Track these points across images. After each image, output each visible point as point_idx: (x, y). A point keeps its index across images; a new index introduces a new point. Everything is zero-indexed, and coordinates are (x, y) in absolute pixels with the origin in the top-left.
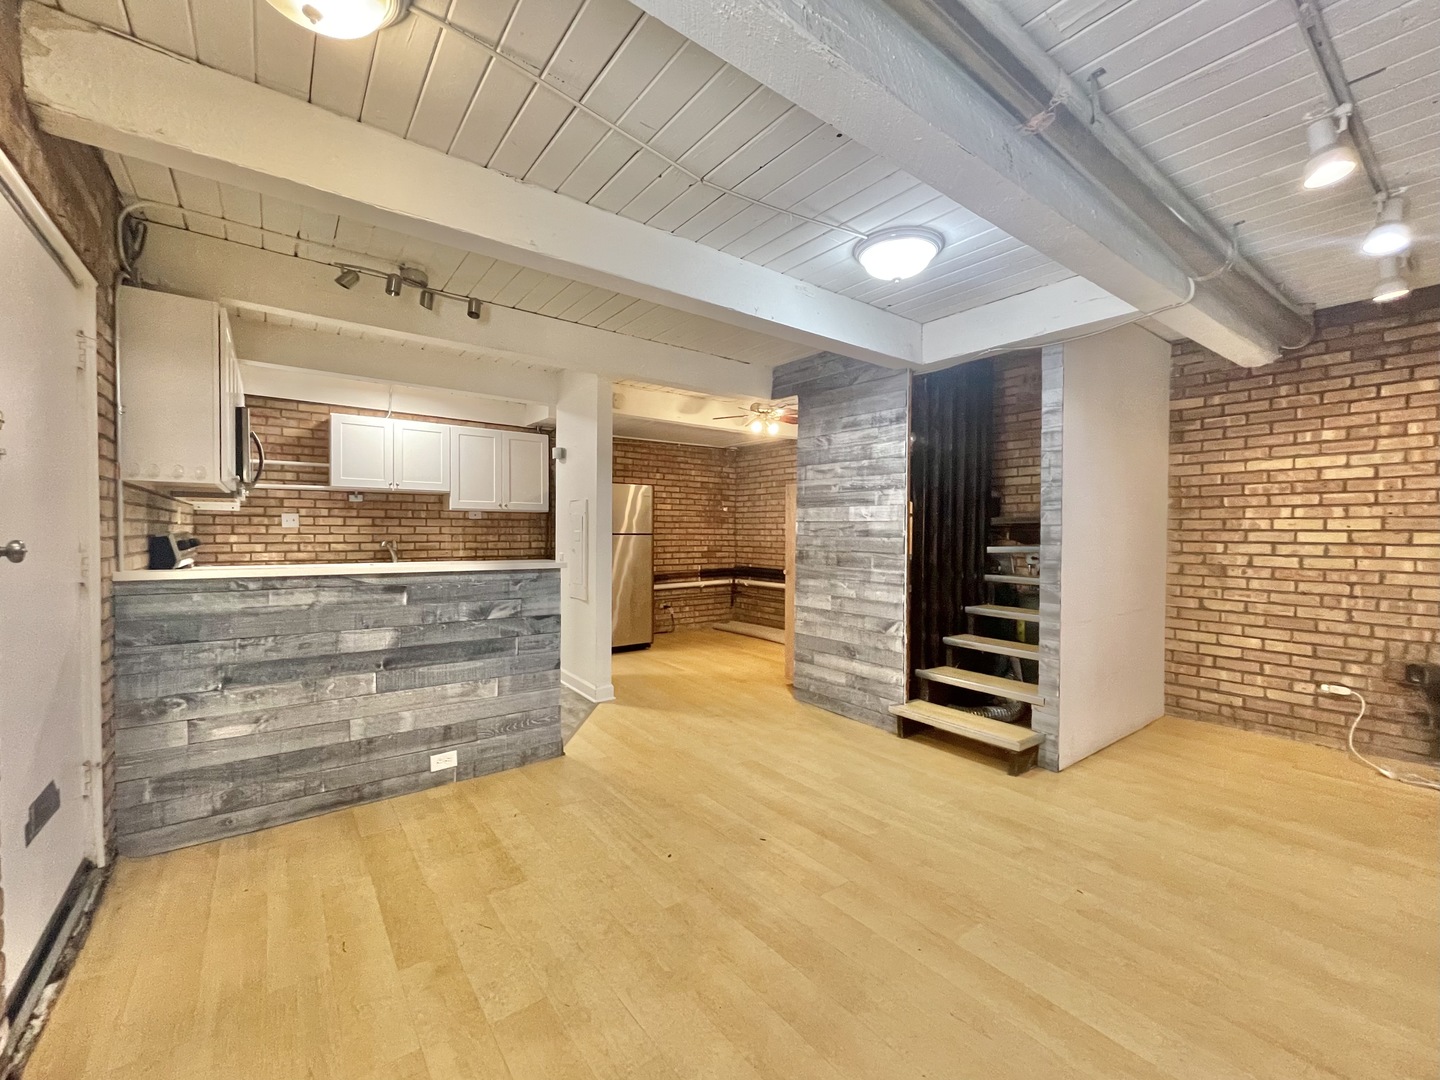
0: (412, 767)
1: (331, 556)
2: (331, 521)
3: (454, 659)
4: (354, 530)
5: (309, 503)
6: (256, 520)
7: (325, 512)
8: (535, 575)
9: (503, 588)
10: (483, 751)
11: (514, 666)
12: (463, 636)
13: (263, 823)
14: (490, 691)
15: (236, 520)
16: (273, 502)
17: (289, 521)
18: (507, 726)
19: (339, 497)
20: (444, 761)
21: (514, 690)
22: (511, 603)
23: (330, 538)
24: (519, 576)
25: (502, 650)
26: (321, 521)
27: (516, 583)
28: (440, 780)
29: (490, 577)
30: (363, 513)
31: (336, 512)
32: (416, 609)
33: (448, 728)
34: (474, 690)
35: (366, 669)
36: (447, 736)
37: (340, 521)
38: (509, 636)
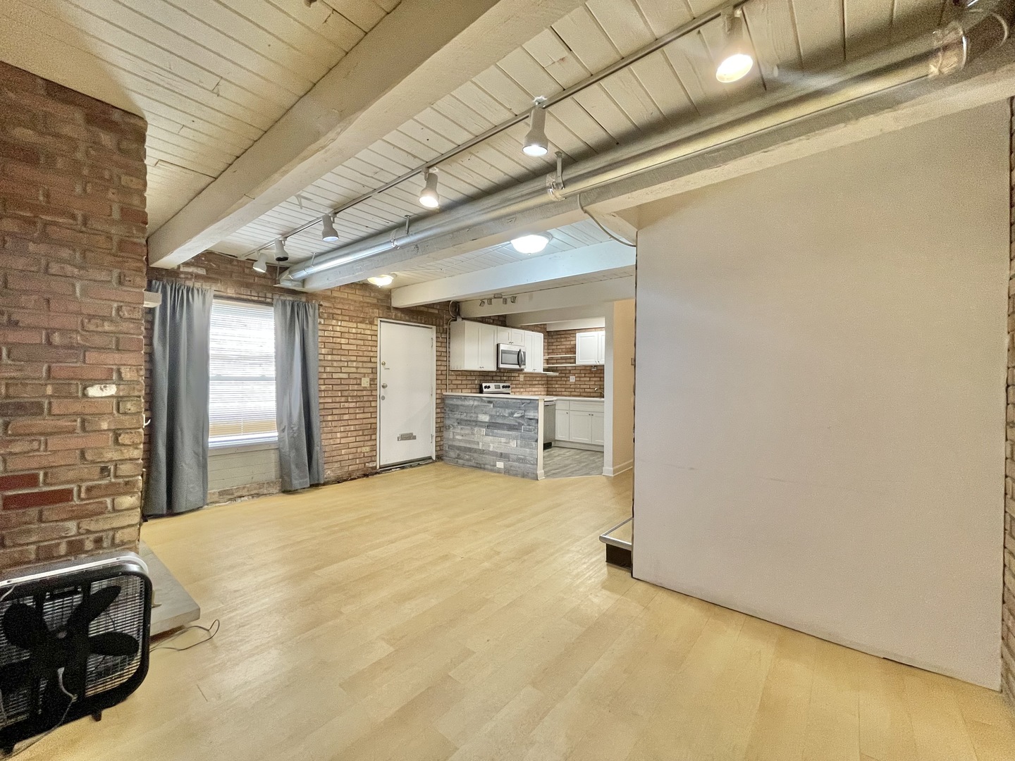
0: (492, 464)
1: (585, 394)
2: (585, 379)
3: (503, 429)
4: (593, 383)
5: (578, 372)
6: (563, 379)
7: (583, 375)
8: (529, 401)
9: (518, 406)
10: (511, 466)
11: (521, 437)
12: (506, 422)
13: (463, 465)
14: (513, 444)
15: (558, 379)
16: (568, 372)
17: (572, 379)
18: (518, 460)
19: (588, 368)
20: (500, 465)
21: (521, 447)
22: (521, 412)
23: (585, 386)
24: (523, 401)
25: (517, 429)
26: (582, 379)
27: (523, 404)
28: (499, 471)
29: (515, 401)
30: (597, 375)
31: (587, 375)
32: (495, 410)
33: (501, 454)
34: (509, 443)
35: (482, 426)
36: (502, 456)
37: (588, 379)
38: (520, 425)
